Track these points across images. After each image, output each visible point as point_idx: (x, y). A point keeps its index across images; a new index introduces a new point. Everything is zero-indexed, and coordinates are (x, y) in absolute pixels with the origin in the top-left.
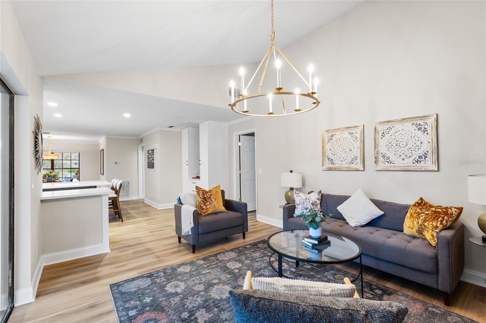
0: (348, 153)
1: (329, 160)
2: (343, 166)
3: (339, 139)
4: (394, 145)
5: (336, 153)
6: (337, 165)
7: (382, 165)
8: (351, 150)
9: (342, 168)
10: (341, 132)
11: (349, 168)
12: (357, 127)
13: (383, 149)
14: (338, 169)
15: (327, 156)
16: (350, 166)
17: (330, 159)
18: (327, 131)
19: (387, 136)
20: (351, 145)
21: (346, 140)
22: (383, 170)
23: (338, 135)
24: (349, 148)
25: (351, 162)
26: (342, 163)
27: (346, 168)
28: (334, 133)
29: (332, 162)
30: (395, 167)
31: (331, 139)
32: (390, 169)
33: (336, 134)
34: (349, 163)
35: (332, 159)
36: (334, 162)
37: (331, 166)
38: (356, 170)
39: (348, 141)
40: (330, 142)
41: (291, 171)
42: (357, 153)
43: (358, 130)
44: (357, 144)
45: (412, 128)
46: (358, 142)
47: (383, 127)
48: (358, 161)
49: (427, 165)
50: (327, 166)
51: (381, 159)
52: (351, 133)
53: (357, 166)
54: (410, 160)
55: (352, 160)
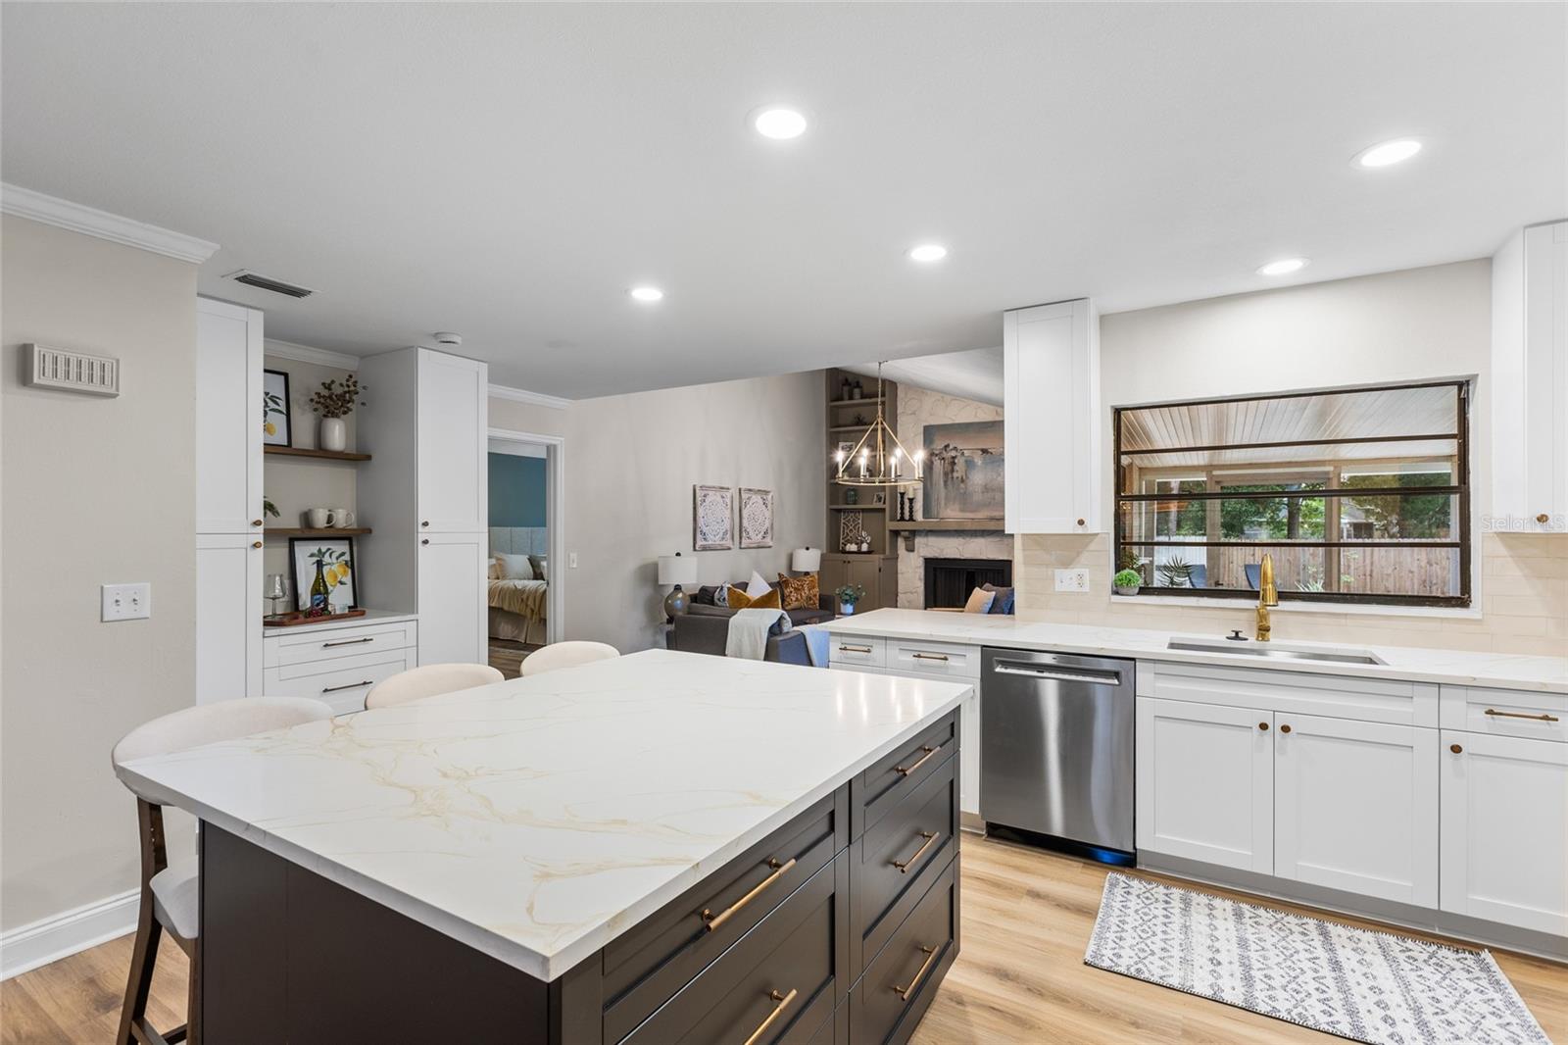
0: (720, 524)
1: (702, 534)
2: (717, 543)
3: (712, 502)
4: (752, 518)
5: (710, 524)
6: (710, 542)
7: (745, 542)
8: (723, 520)
9: (716, 547)
10: (715, 492)
11: (723, 546)
12: (730, 489)
13: (745, 523)
14: (714, 548)
15: (700, 527)
16: (722, 542)
18: (701, 487)
19: (748, 506)
20: (724, 512)
21: (719, 505)
22: (747, 547)
23: (713, 496)
24: (721, 518)
26: (716, 539)
27: (719, 546)
28: (707, 493)
29: (705, 537)
30: (753, 544)
31: (705, 501)
32: (751, 546)
33: (710, 495)
34: (720, 539)
35: (705, 533)
36: (707, 536)
37: (704, 543)
38: (729, 547)
39: (721, 508)
40: (703, 505)
41: (678, 554)
42: (727, 525)
43: (729, 494)
44: (728, 513)
45: (761, 502)
46: (729, 510)
47: (745, 496)
48: (729, 536)
49: (768, 541)
50: (700, 543)
51: (744, 534)
52: (723, 497)
53: (728, 543)
54: (760, 536)
55: (724, 535)
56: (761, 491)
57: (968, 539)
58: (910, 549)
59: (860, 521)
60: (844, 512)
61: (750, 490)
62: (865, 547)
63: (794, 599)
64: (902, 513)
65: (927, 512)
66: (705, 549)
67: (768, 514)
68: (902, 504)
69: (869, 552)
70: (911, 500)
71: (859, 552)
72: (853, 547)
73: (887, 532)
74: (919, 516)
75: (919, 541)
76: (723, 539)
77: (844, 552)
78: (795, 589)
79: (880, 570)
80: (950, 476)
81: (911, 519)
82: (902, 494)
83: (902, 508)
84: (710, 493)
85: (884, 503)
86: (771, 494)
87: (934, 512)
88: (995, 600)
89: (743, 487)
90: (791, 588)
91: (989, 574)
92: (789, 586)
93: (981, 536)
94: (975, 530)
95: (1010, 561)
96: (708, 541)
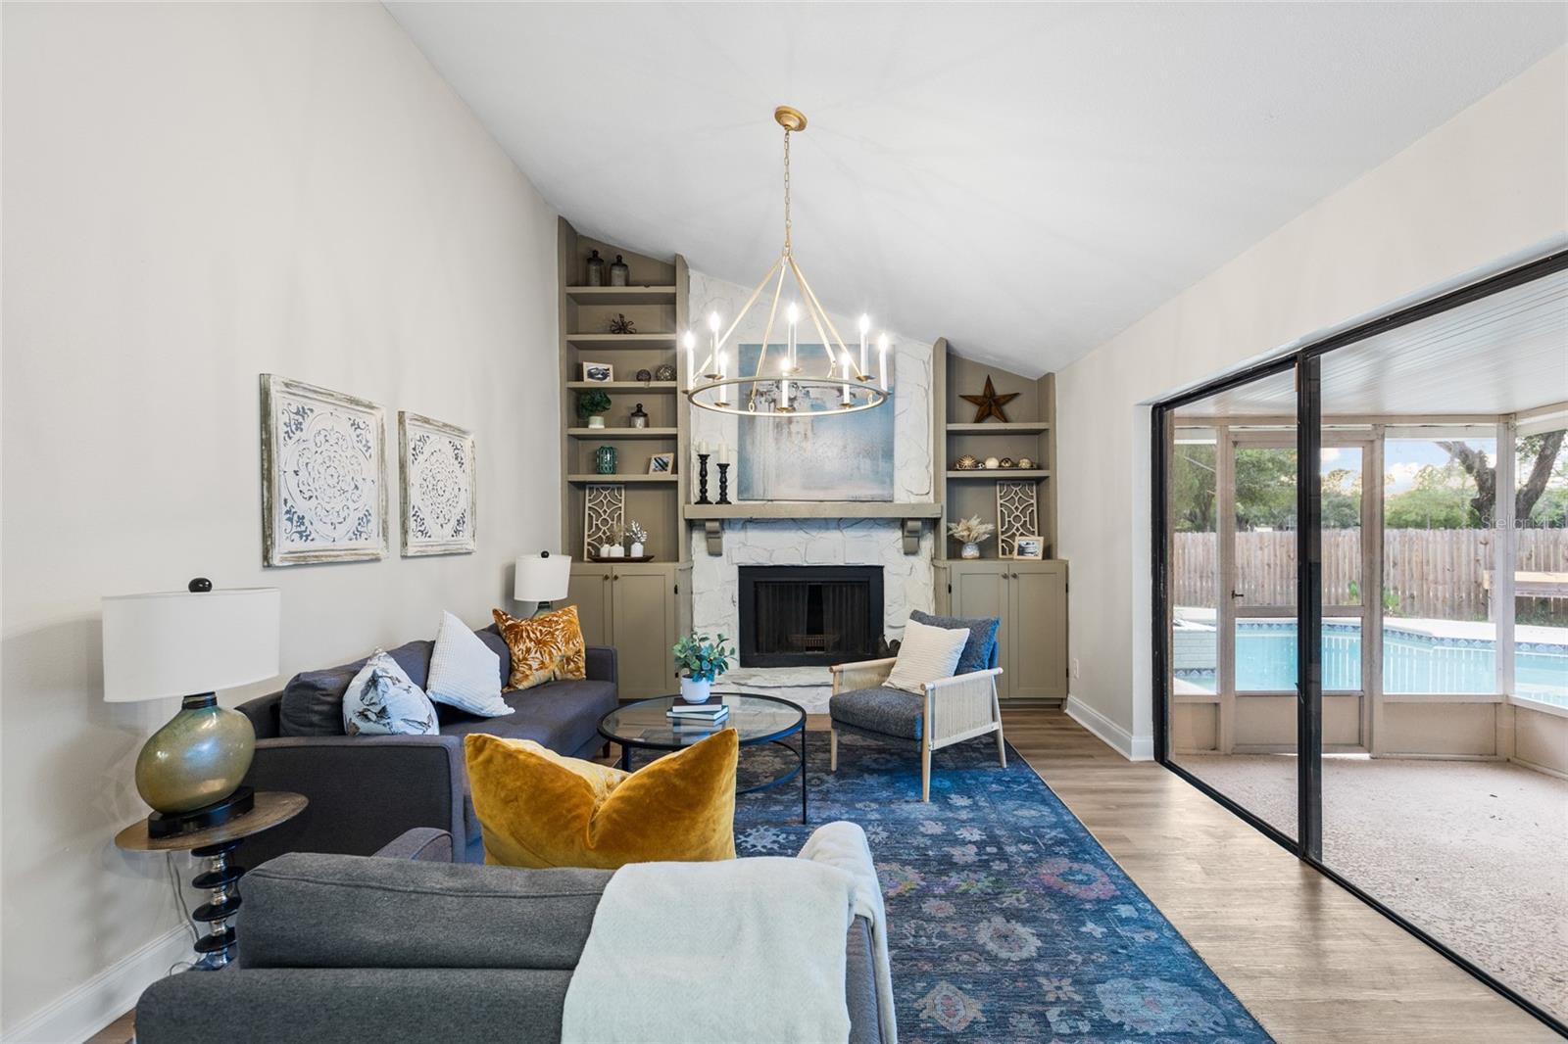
0: (348, 495)
1: (290, 520)
2: (339, 545)
3: (323, 433)
4: (430, 487)
5: (315, 493)
6: (318, 544)
7: (415, 543)
8: (356, 487)
9: (338, 556)
10: (331, 408)
11: (356, 554)
12: (372, 408)
13: (415, 496)
14: (330, 559)
15: (286, 501)
16: (354, 544)
17: (295, 518)
18: (287, 385)
19: (420, 458)
20: (356, 466)
21: (345, 446)
22: (418, 554)
23: (323, 418)
24: (353, 478)
25: (356, 532)
26: (335, 534)
27: (346, 555)
28: (309, 404)
29: (303, 528)
30: (432, 546)
31: (299, 427)
32: (431, 551)
33: (316, 412)
34: (351, 534)
35: (303, 517)
36: (310, 528)
37: (300, 545)
38: (374, 557)
39: (350, 452)
40: (295, 437)
41: (199, 586)
42: (369, 498)
43: (372, 421)
44: (371, 468)
45: (449, 451)
46: (374, 463)
47: (413, 432)
48: (374, 525)
49: (466, 541)
50: (285, 544)
51: (412, 524)
52: (355, 426)
53: (372, 544)
54: (449, 529)
55: (359, 524)
56: (450, 426)
57: (814, 533)
58: (715, 552)
59: (622, 505)
60: (591, 489)
61: (426, 421)
62: (637, 550)
63: (535, 665)
64: (703, 491)
65: (744, 490)
66: (301, 562)
67: (464, 481)
68: (703, 474)
69: (645, 559)
70: (723, 468)
71: (627, 559)
72: (618, 551)
73: (682, 525)
74: (732, 494)
75: (730, 539)
76: (358, 534)
77: (597, 559)
78: (538, 642)
79: (676, 591)
80: (785, 431)
81: (723, 500)
82: (703, 458)
83: (703, 483)
84: (318, 408)
85: (675, 470)
86: (471, 438)
87: (758, 489)
88: (969, 644)
89: (410, 411)
90: (527, 641)
91: (844, 589)
92: (522, 637)
93: (835, 529)
94: (825, 519)
95: (882, 568)
96: (312, 540)
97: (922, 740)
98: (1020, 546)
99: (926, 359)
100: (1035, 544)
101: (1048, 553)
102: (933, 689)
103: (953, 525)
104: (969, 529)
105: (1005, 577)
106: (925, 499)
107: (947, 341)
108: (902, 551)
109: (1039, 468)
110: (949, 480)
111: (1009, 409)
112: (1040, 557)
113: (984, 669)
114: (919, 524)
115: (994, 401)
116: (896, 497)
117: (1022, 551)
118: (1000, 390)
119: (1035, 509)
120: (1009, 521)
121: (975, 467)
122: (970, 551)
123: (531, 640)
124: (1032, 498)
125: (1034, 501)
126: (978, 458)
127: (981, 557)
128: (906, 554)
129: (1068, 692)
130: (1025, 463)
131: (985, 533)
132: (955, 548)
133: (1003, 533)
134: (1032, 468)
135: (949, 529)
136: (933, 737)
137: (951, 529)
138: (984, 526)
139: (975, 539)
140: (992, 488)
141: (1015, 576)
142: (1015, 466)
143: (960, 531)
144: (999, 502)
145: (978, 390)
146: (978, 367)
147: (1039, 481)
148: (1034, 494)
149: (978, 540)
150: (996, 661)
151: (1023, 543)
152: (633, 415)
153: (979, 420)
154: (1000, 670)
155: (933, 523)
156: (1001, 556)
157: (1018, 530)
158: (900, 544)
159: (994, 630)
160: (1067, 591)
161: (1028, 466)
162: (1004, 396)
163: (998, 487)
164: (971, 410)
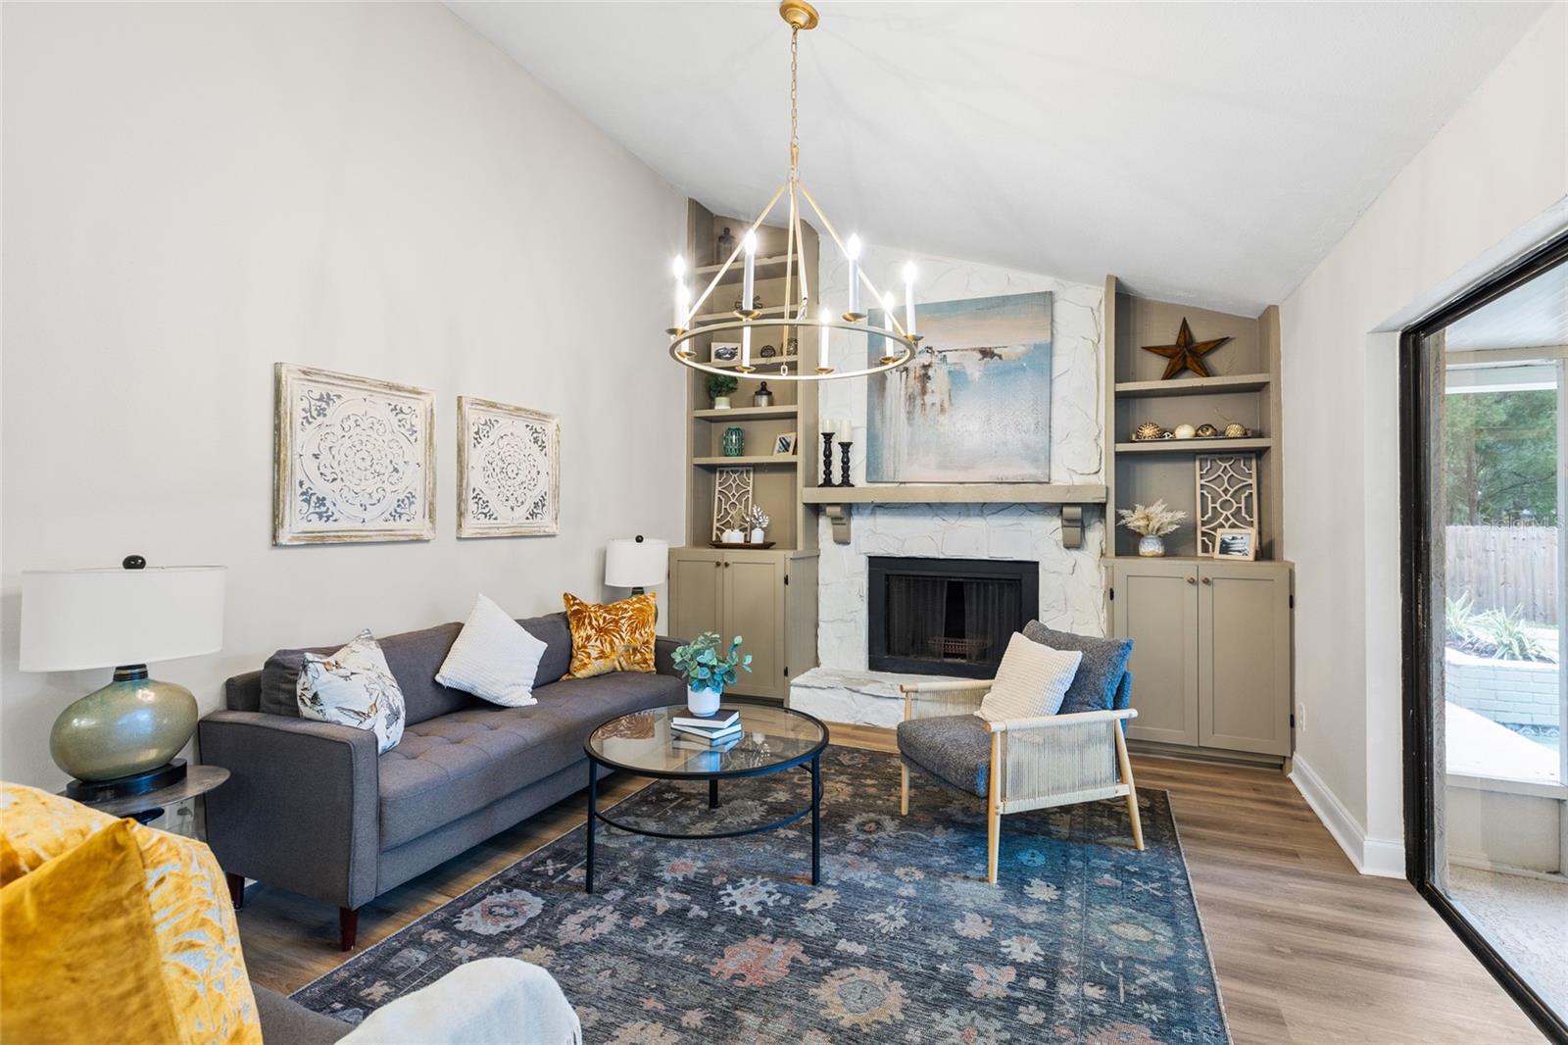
0: (385, 478)
1: (308, 501)
2: (368, 526)
3: (353, 418)
4: (498, 470)
5: (340, 476)
6: (344, 525)
7: (473, 525)
8: (396, 470)
9: (367, 536)
10: (365, 394)
11: (391, 535)
12: (419, 393)
13: (475, 479)
14: (355, 540)
15: (301, 484)
16: (391, 525)
17: (314, 498)
18: (304, 372)
19: (485, 442)
20: (396, 450)
21: (381, 430)
22: (478, 536)
23: (349, 403)
24: (391, 462)
25: (394, 514)
26: (367, 515)
27: (380, 535)
28: (334, 391)
29: (323, 509)
30: (498, 528)
31: (321, 412)
32: (493, 533)
33: (345, 397)
34: (387, 515)
35: (324, 499)
36: (332, 508)
37: (318, 525)
38: (415, 538)
39: (388, 436)
40: (316, 423)
41: (134, 563)
42: (412, 480)
43: (420, 406)
44: (417, 452)
45: (527, 435)
46: (421, 445)
47: (475, 417)
48: (419, 506)
49: (545, 522)
50: (298, 521)
51: (472, 506)
52: (397, 410)
53: (419, 526)
54: (522, 512)
55: (399, 506)
56: (525, 410)
57: (953, 521)
58: (842, 541)
59: (750, 488)
60: (721, 472)
61: (493, 405)
62: (757, 537)
63: (594, 653)
64: (828, 473)
65: (873, 471)
66: (317, 541)
67: (544, 464)
68: (828, 455)
69: (766, 546)
70: (846, 447)
71: (747, 546)
72: (734, 536)
73: (800, 509)
74: (858, 475)
75: (858, 524)
76: (396, 515)
77: (719, 545)
78: (600, 630)
79: (786, 581)
80: (918, 402)
81: (846, 482)
82: (828, 437)
83: (828, 464)
84: (346, 394)
85: (795, 452)
86: (555, 421)
87: (888, 470)
88: (1082, 673)
89: (469, 395)
90: (589, 628)
91: (991, 587)
92: (584, 624)
93: (978, 515)
94: (966, 504)
95: (1037, 563)
96: (335, 520)
97: (987, 797)
98: (1223, 542)
99: (1095, 305)
100: (1246, 540)
101: (1266, 552)
102: (1005, 732)
103: (1124, 512)
104: (1148, 518)
105: (1192, 582)
106: (1093, 479)
107: (1117, 279)
108: (1062, 544)
109: (1260, 435)
110: (1118, 455)
111: (1214, 360)
112: (1251, 557)
113: (1104, 708)
114: (1078, 510)
115: (1189, 351)
116: (1053, 478)
117: (1225, 548)
118: (1201, 334)
119: (1254, 491)
120: (1214, 508)
121: (1160, 437)
122: (1150, 547)
123: (592, 627)
124: (1250, 476)
125: (1253, 481)
126: (1162, 426)
127: (1165, 555)
128: (1068, 547)
129: (1293, 749)
130: (1234, 430)
131: (1171, 523)
132: (1127, 543)
133: (1204, 523)
134: (1245, 436)
135: (1119, 517)
136: (1003, 796)
137: (1123, 518)
138: (1170, 515)
139: (1158, 530)
140: (1190, 465)
141: (1206, 581)
142: (1219, 434)
143: (1135, 520)
144: (1199, 482)
145: (1169, 337)
146: (1169, 308)
147: (1260, 453)
148: (1254, 472)
149: (1161, 533)
150: (1128, 698)
151: (1228, 538)
152: (757, 393)
153: (1169, 375)
154: (1134, 713)
155: (1100, 509)
156: (1200, 553)
157: (1227, 519)
158: (1059, 535)
159: (1123, 656)
160: (1292, 605)
161: (1239, 434)
162: (1206, 344)
163: (1197, 463)
164: (1160, 364)
